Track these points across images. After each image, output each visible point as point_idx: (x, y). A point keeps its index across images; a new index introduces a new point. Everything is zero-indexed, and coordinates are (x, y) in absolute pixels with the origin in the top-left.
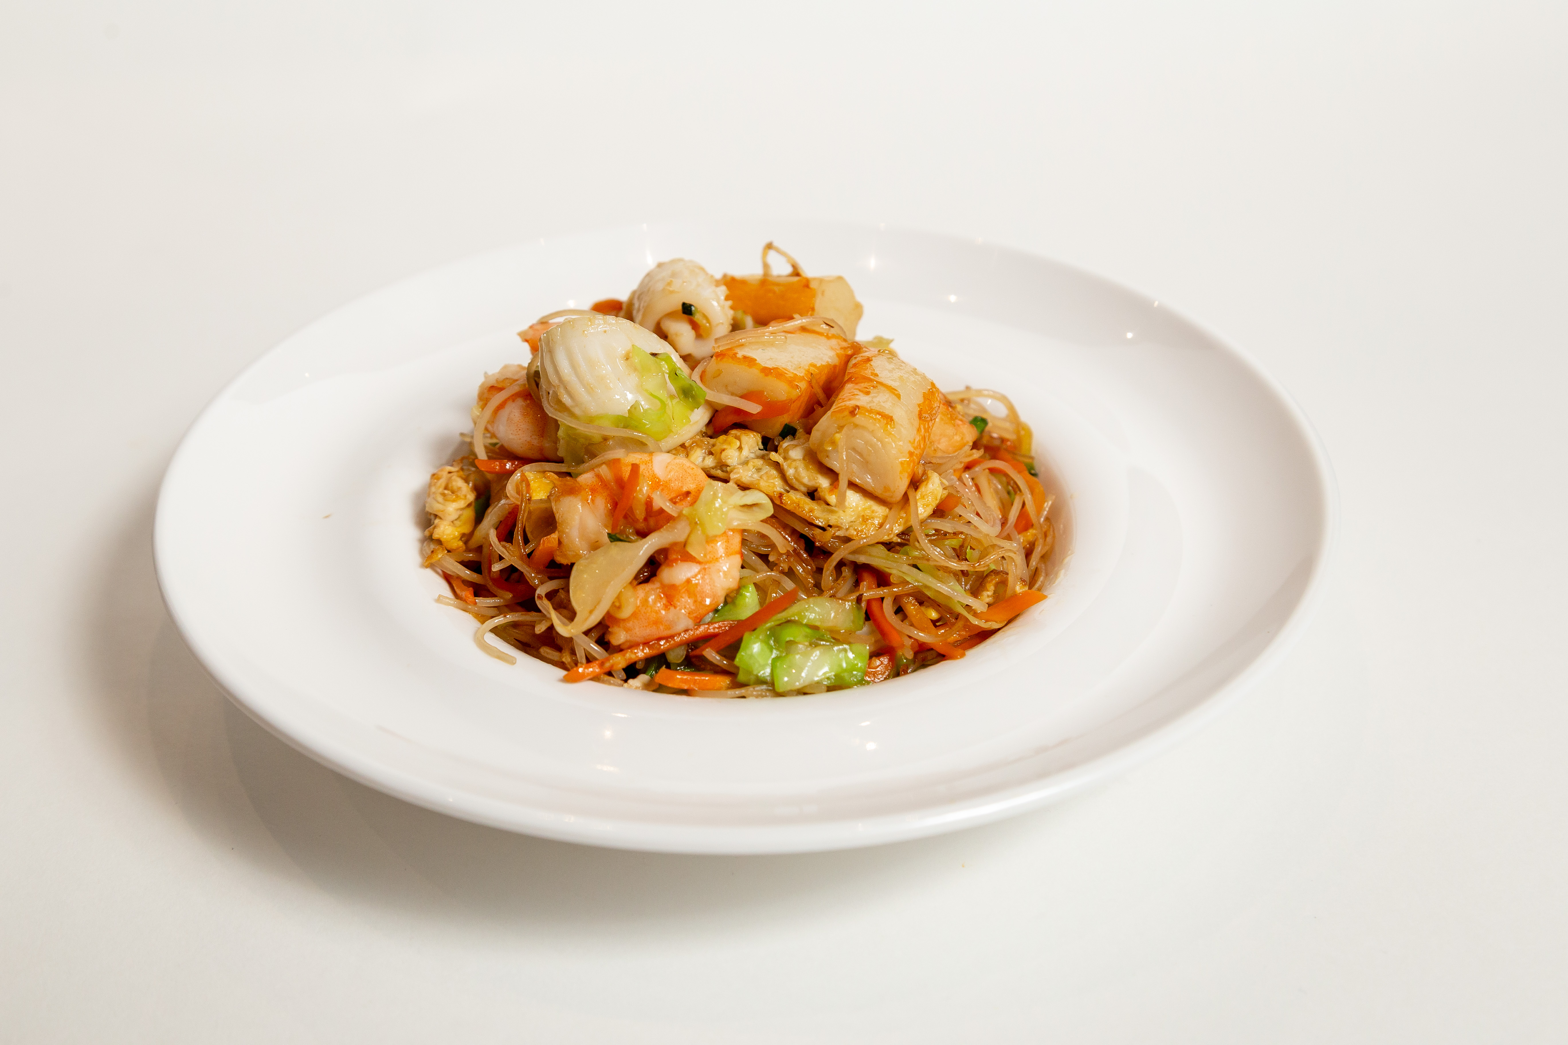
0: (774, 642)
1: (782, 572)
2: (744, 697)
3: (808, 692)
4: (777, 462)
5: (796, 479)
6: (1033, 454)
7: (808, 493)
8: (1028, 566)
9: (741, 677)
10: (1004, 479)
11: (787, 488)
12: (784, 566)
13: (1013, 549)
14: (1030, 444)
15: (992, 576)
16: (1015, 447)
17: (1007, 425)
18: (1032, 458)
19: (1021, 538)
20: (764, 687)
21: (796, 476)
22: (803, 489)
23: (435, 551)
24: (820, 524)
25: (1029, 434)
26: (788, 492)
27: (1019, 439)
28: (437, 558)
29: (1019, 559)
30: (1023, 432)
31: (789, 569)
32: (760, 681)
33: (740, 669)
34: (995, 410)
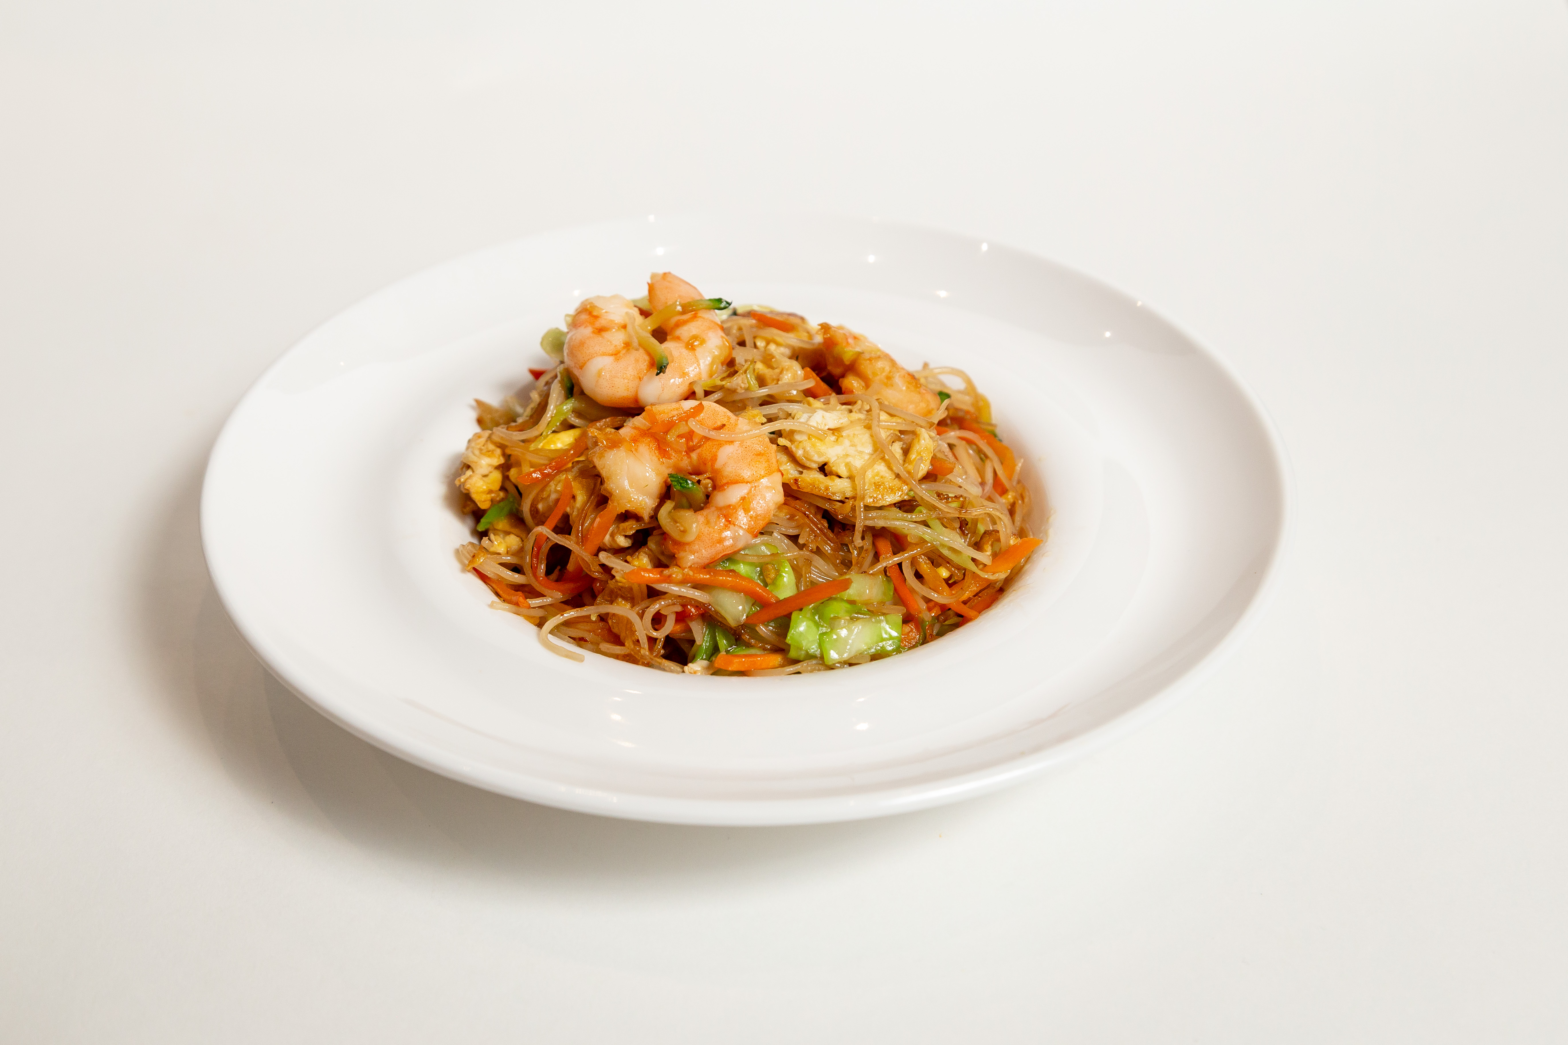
0: (819, 618)
1: (812, 551)
2: (799, 673)
3: (854, 662)
4: (785, 446)
5: (807, 458)
6: (994, 422)
7: (819, 468)
8: (1014, 524)
9: (793, 654)
10: (974, 447)
11: (800, 469)
12: (812, 546)
13: (998, 509)
14: (990, 413)
15: (987, 537)
16: (977, 418)
17: (967, 399)
18: (995, 426)
19: (1003, 500)
20: (814, 662)
21: (806, 456)
22: (815, 466)
23: (476, 556)
24: (838, 498)
25: (987, 405)
26: (801, 473)
27: (979, 409)
28: (479, 563)
29: (1006, 519)
30: (980, 403)
31: (817, 548)
32: (810, 657)
33: (792, 647)
34: (954, 384)
